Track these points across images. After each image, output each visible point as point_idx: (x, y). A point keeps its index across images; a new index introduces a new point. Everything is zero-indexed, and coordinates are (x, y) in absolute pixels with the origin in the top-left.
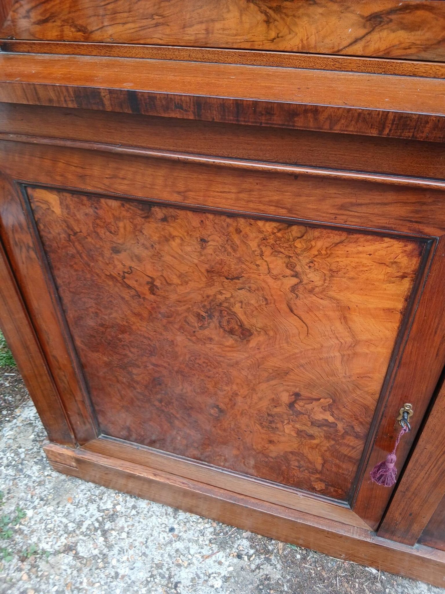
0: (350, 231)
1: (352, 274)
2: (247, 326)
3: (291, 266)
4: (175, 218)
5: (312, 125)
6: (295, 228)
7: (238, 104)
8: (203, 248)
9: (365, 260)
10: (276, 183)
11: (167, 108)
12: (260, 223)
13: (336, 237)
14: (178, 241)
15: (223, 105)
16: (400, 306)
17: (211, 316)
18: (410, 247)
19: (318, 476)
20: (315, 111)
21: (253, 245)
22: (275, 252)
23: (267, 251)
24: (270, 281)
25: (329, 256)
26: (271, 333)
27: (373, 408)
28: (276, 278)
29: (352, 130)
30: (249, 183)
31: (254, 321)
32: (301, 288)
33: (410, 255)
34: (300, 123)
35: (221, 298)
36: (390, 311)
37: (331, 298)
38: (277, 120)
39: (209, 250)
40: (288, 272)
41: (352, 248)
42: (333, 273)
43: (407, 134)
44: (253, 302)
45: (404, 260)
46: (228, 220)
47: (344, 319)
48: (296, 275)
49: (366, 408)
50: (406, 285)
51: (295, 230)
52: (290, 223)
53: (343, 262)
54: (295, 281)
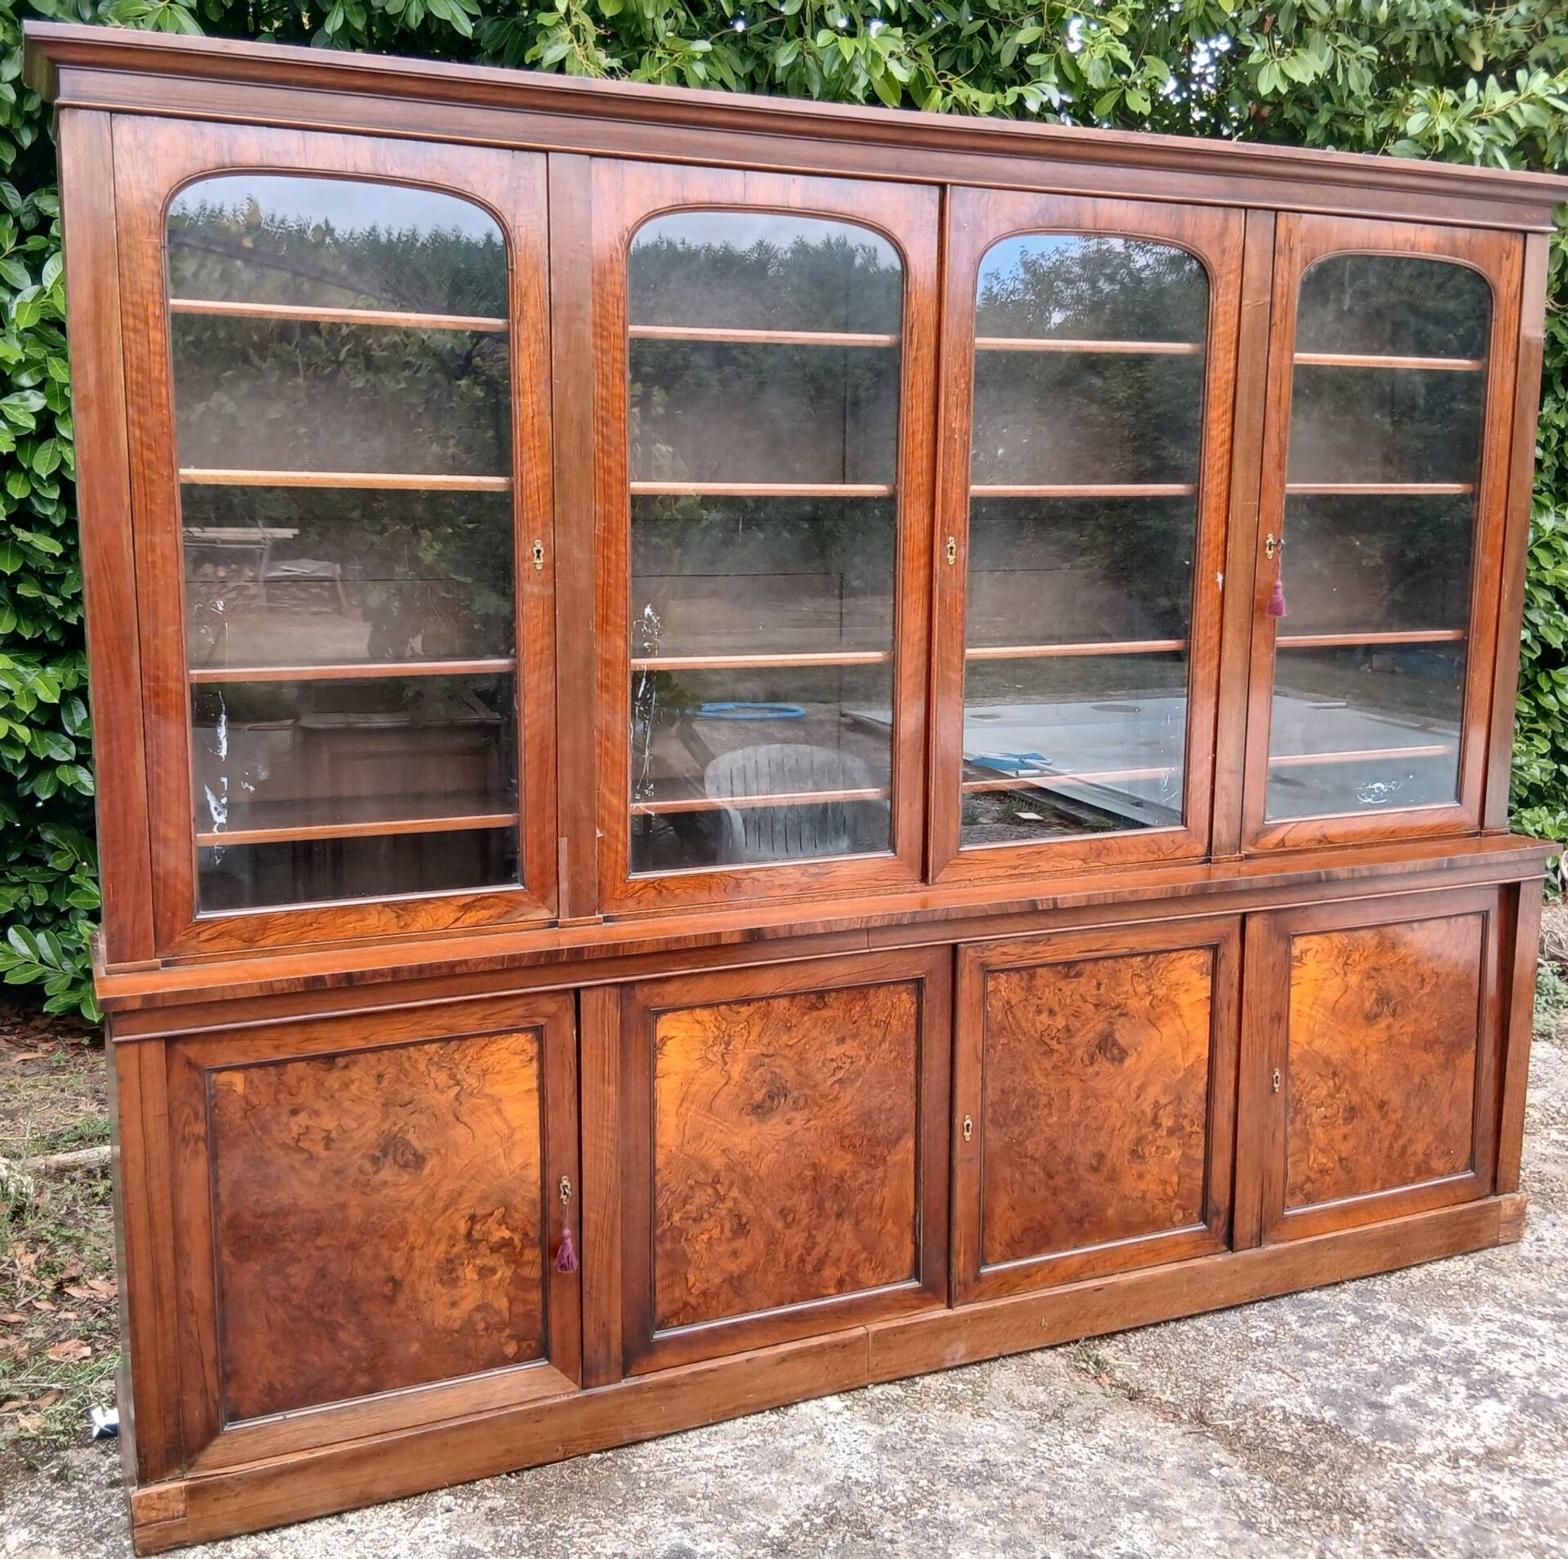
0: (491, 1035)
1: (498, 1068)
2: (420, 1151)
3: (452, 1077)
4: (355, 1062)
5: (465, 969)
6: (453, 1043)
7: (420, 966)
8: (379, 1083)
9: (504, 1054)
10: (437, 1012)
11: (373, 977)
12: (426, 1047)
13: (482, 1042)
14: (357, 1083)
15: (411, 969)
16: (535, 1084)
17: (385, 1155)
18: (530, 1036)
19: (507, 1332)
20: (466, 962)
21: (422, 1067)
22: (440, 1068)
23: (433, 1069)
24: (436, 1094)
25: (479, 1059)
26: (443, 1151)
27: (539, 1200)
28: (442, 1092)
29: (487, 968)
30: (414, 1017)
31: (426, 1143)
32: (463, 1095)
33: (531, 1042)
34: (458, 970)
35: (395, 1129)
36: (529, 1091)
37: (487, 1095)
38: (445, 971)
39: (385, 1083)
40: (452, 1082)
41: (493, 1047)
42: (485, 1072)
43: (517, 964)
44: (424, 1122)
45: (528, 1046)
46: (401, 1051)
47: (499, 1111)
48: (458, 1084)
49: (534, 1203)
50: (535, 1065)
51: (453, 1045)
52: (448, 1040)
53: (490, 1060)
54: (458, 1088)
